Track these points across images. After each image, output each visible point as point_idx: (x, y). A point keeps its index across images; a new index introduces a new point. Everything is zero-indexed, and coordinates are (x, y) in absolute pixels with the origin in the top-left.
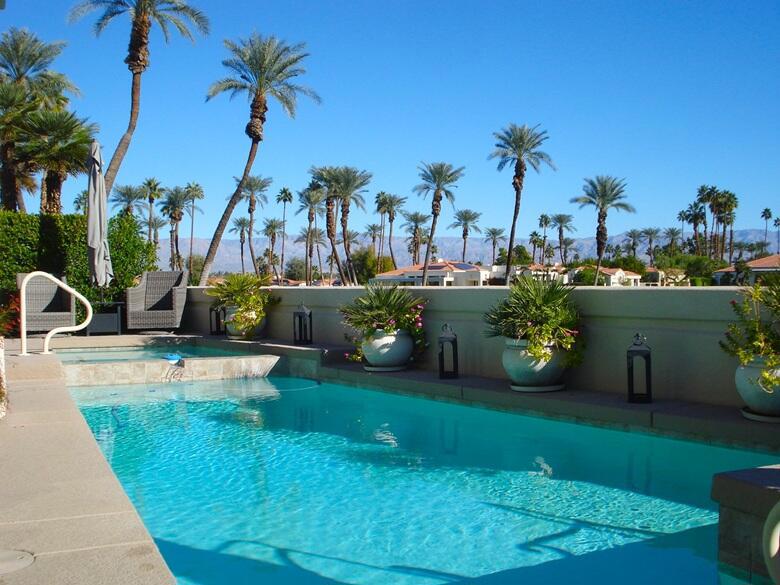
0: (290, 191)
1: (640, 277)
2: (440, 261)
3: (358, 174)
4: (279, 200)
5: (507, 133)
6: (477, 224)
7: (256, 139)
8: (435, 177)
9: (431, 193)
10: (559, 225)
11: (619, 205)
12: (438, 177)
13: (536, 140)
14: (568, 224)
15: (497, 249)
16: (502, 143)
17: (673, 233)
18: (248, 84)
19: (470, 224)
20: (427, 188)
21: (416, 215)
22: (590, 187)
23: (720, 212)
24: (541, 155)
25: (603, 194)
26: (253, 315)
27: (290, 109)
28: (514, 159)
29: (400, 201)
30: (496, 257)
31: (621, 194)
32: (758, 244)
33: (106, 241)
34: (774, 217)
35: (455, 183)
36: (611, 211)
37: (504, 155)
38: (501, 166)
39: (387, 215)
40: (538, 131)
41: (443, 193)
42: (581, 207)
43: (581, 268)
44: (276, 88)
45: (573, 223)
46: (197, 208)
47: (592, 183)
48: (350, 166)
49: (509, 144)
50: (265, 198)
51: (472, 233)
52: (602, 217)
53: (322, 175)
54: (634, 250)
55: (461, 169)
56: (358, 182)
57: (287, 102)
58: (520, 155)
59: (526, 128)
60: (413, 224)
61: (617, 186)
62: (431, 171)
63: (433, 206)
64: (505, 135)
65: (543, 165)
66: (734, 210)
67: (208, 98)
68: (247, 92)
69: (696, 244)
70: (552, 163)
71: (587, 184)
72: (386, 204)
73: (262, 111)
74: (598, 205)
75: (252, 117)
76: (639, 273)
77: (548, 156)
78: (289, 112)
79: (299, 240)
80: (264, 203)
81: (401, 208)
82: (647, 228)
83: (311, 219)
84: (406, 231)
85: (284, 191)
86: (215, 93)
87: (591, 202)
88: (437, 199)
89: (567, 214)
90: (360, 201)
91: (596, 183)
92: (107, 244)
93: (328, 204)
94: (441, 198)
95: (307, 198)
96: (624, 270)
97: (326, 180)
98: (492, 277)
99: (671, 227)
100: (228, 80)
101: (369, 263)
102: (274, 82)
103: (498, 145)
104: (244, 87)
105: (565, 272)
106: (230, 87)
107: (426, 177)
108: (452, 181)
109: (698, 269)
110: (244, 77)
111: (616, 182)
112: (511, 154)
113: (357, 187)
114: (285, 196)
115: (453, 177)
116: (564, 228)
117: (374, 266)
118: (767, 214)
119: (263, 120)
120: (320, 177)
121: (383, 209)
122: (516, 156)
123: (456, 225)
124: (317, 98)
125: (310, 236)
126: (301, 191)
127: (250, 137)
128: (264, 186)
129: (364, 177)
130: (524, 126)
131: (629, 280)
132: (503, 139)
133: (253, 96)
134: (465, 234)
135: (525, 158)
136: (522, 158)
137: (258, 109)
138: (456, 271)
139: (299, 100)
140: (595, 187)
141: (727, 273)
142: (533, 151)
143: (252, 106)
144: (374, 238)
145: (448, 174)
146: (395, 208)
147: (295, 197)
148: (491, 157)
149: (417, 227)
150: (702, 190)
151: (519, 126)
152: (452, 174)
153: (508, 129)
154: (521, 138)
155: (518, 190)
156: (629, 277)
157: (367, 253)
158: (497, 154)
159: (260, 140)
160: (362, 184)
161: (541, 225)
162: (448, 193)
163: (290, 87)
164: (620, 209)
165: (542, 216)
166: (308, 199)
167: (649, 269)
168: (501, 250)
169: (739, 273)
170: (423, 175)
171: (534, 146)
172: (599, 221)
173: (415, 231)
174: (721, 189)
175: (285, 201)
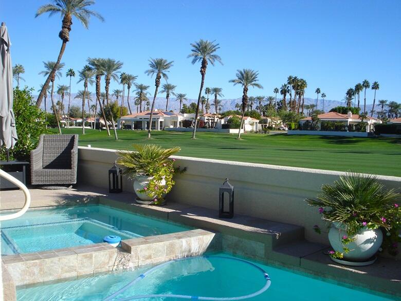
0: (74, 70)
1: (258, 121)
2: (156, 110)
3: (115, 63)
4: (67, 75)
5: (198, 44)
6: (174, 91)
7: (65, 40)
8: (157, 66)
9: (155, 74)
10: (215, 93)
11: (254, 84)
12: (159, 66)
13: (213, 49)
14: (220, 93)
15: (182, 104)
16: (195, 49)
17: (270, 99)
18: (61, 8)
19: (170, 91)
20: (153, 71)
21: (142, 85)
22: (240, 74)
23: (297, 89)
24: (215, 57)
25: (246, 78)
26: (163, 183)
27: (86, 23)
28: (201, 58)
29: (134, 78)
30: (182, 108)
31: (256, 79)
32: (311, 105)
33: (12, 110)
34: (322, 93)
35: (168, 70)
36: (250, 87)
37: (196, 56)
38: (194, 62)
39: (127, 85)
40: (214, 44)
41: (161, 75)
42: (235, 85)
43: (231, 116)
44: (77, 12)
45: (222, 92)
46: (21, 78)
47: (241, 73)
48: (111, 58)
49: (199, 50)
50: (60, 74)
51: (171, 96)
52: (245, 90)
53: (94, 62)
54: (251, 107)
55: (171, 62)
56: (115, 67)
57: (84, 20)
58: (205, 56)
59: (208, 42)
60: (140, 90)
61: (254, 74)
62: (155, 63)
63: (156, 81)
64: (197, 46)
65: (216, 62)
66: (305, 89)
67: (37, 15)
68: (60, 13)
69: (281, 105)
70: (222, 61)
71: (238, 73)
72: (126, 79)
73: (69, 24)
74: (243, 84)
75: (63, 28)
76: (258, 119)
77: (219, 57)
78: (85, 26)
79: (77, 97)
80: (60, 76)
81: (134, 82)
82: (259, 96)
83: (86, 85)
84: (136, 94)
85: (70, 70)
86: (42, 12)
87: (240, 82)
88: (158, 78)
89: (219, 88)
90: (116, 77)
91: (243, 72)
92: (13, 113)
93: (97, 78)
94: (160, 77)
95: (84, 74)
96: (251, 117)
97: (96, 65)
98: (184, 119)
99: (271, 96)
100: (50, 6)
101: (115, 110)
102: (76, 8)
103: (193, 51)
104: (60, 10)
105: (221, 118)
106: (51, 10)
107: (152, 66)
108: (166, 68)
109: (290, 118)
110: (58, 4)
111: (254, 72)
112: (200, 56)
113: (115, 70)
114: (71, 73)
115: (167, 66)
116: (217, 95)
117: (117, 112)
118: (318, 91)
119: (69, 29)
120: (93, 64)
121: (124, 82)
122: (202, 56)
123: (163, 92)
124: (102, 19)
125: (84, 95)
126: (81, 71)
127: (62, 39)
128: (61, 67)
129: (118, 64)
130: (207, 42)
131: (254, 122)
132: (196, 47)
133: (64, 15)
134: (168, 97)
135: (207, 58)
136: (206, 58)
137: (67, 23)
138: (165, 116)
139: (91, 19)
140: (242, 75)
141: (307, 121)
142: (212, 54)
143: (63, 21)
144: (117, 97)
145: (165, 64)
146: (131, 81)
147: (77, 74)
148: (190, 56)
149: (142, 92)
150: (290, 78)
151: (205, 41)
152: (167, 65)
153: (198, 42)
154: (206, 47)
155: (203, 75)
156: (254, 121)
157: (114, 105)
158: (193, 55)
159: (67, 41)
160: (117, 68)
161: (206, 93)
162: (164, 75)
163: (87, 12)
164: (254, 86)
165: (207, 89)
166: (85, 76)
167: (262, 117)
168: (184, 105)
169: (313, 121)
170: (150, 64)
171: (211, 52)
172: (244, 93)
173: (140, 94)
174: (299, 78)
175: (71, 76)
